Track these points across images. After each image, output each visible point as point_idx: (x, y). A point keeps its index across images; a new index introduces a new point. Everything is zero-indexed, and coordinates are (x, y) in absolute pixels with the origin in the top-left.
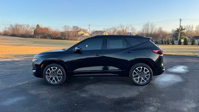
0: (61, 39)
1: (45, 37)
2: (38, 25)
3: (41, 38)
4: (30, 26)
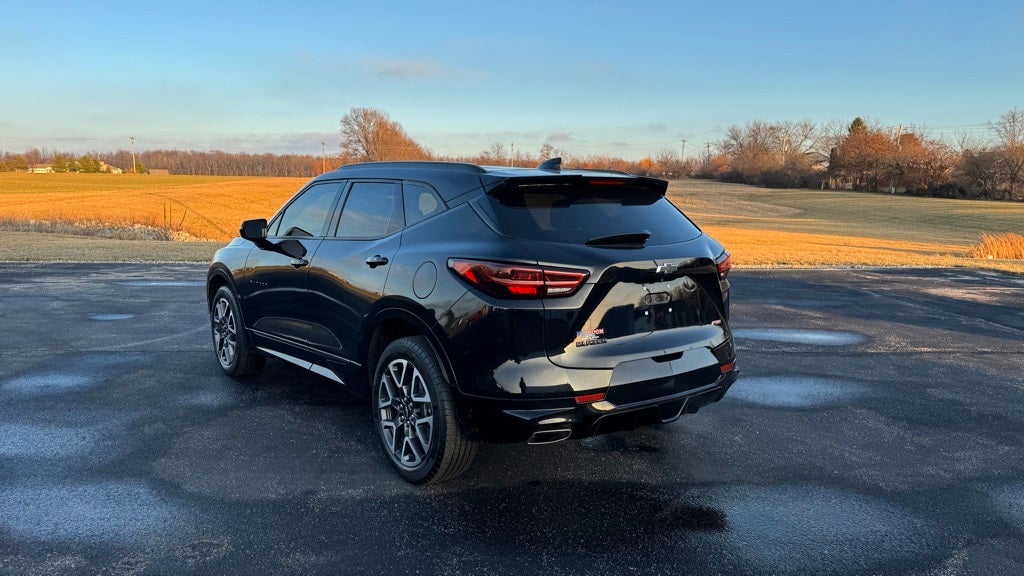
0: (963, 194)
1: (874, 186)
2: (857, 122)
3: (856, 188)
4: (818, 131)
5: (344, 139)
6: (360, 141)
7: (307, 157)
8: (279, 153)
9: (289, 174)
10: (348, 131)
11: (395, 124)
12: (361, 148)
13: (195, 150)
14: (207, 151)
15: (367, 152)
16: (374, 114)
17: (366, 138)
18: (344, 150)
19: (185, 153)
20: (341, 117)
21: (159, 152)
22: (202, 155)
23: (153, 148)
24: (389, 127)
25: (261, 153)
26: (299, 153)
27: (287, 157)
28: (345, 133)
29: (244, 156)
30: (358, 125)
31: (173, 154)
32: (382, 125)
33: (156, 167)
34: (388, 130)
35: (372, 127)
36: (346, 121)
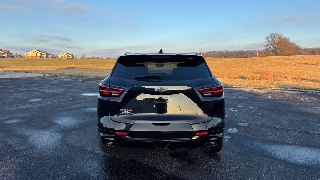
5: (266, 44)
6: (272, 44)
7: (255, 51)
8: (245, 50)
9: (248, 56)
10: (267, 41)
11: (286, 37)
12: (272, 47)
13: (220, 51)
14: (223, 51)
15: (274, 48)
16: (278, 35)
17: (274, 43)
18: (266, 48)
19: (217, 52)
20: (266, 37)
21: (210, 52)
22: (222, 52)
23: (208, 51)
24: (283, 38)
25: (240, 50)
26: (252, 50)
27: (248, 51)
28: (267, 42)
29: (234, 52)
30: (271, 39)
31: (214, 52)
32: (281, 38)
33: (209, 56)
34: (283, 40)
35: (277, 39)
36: (267, 38)
